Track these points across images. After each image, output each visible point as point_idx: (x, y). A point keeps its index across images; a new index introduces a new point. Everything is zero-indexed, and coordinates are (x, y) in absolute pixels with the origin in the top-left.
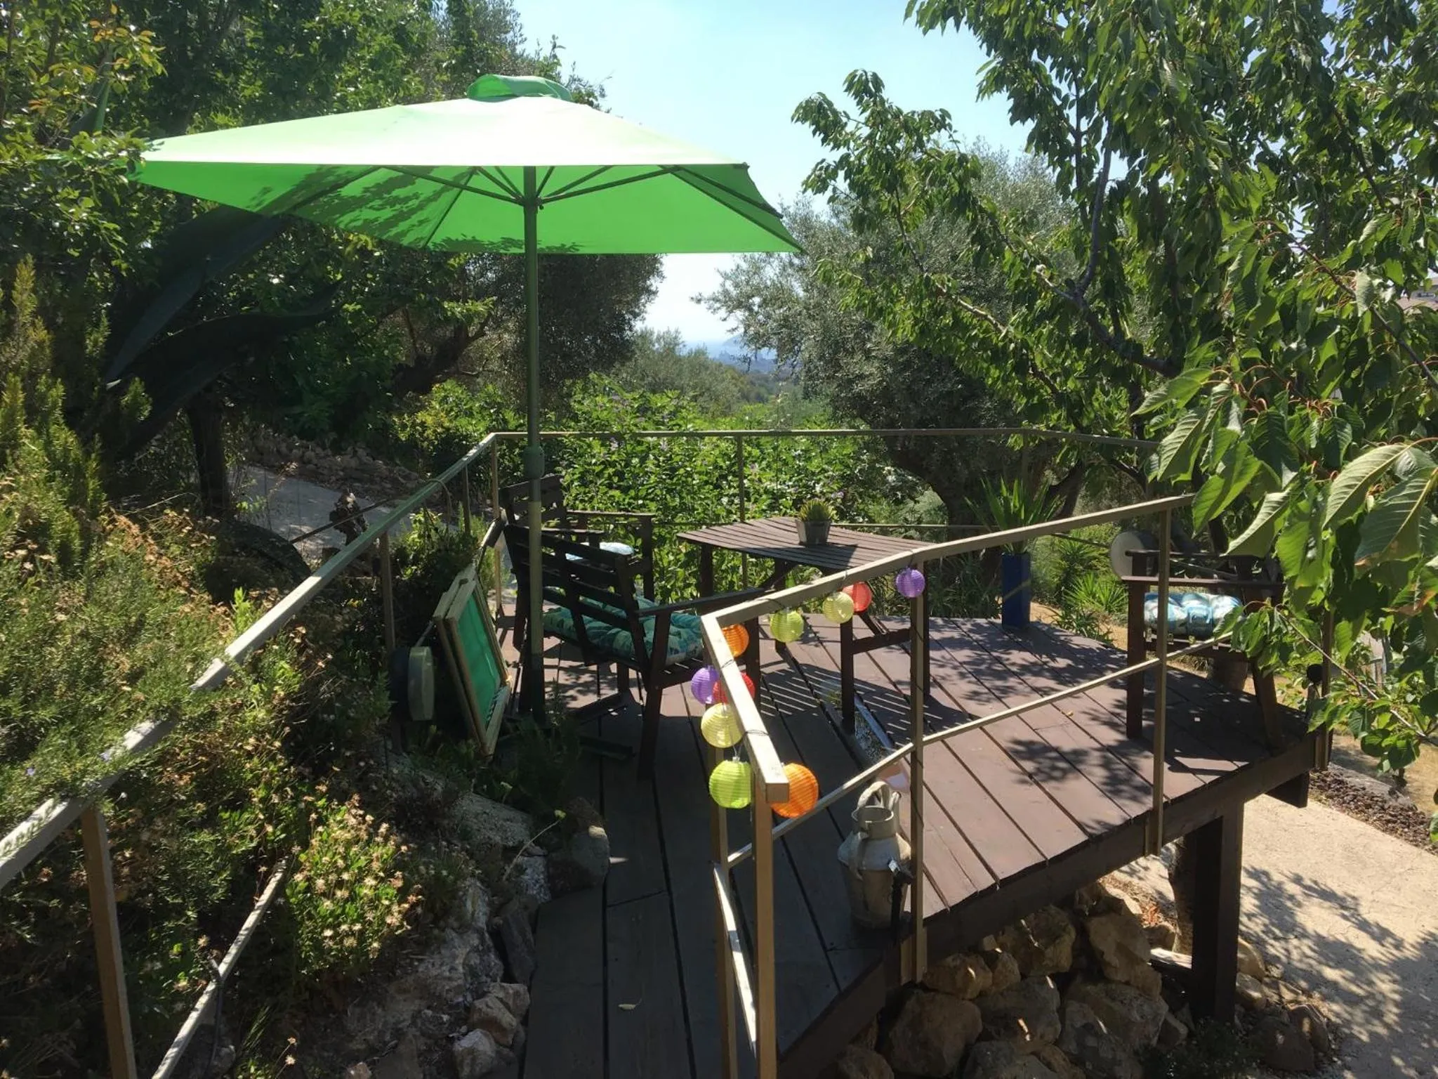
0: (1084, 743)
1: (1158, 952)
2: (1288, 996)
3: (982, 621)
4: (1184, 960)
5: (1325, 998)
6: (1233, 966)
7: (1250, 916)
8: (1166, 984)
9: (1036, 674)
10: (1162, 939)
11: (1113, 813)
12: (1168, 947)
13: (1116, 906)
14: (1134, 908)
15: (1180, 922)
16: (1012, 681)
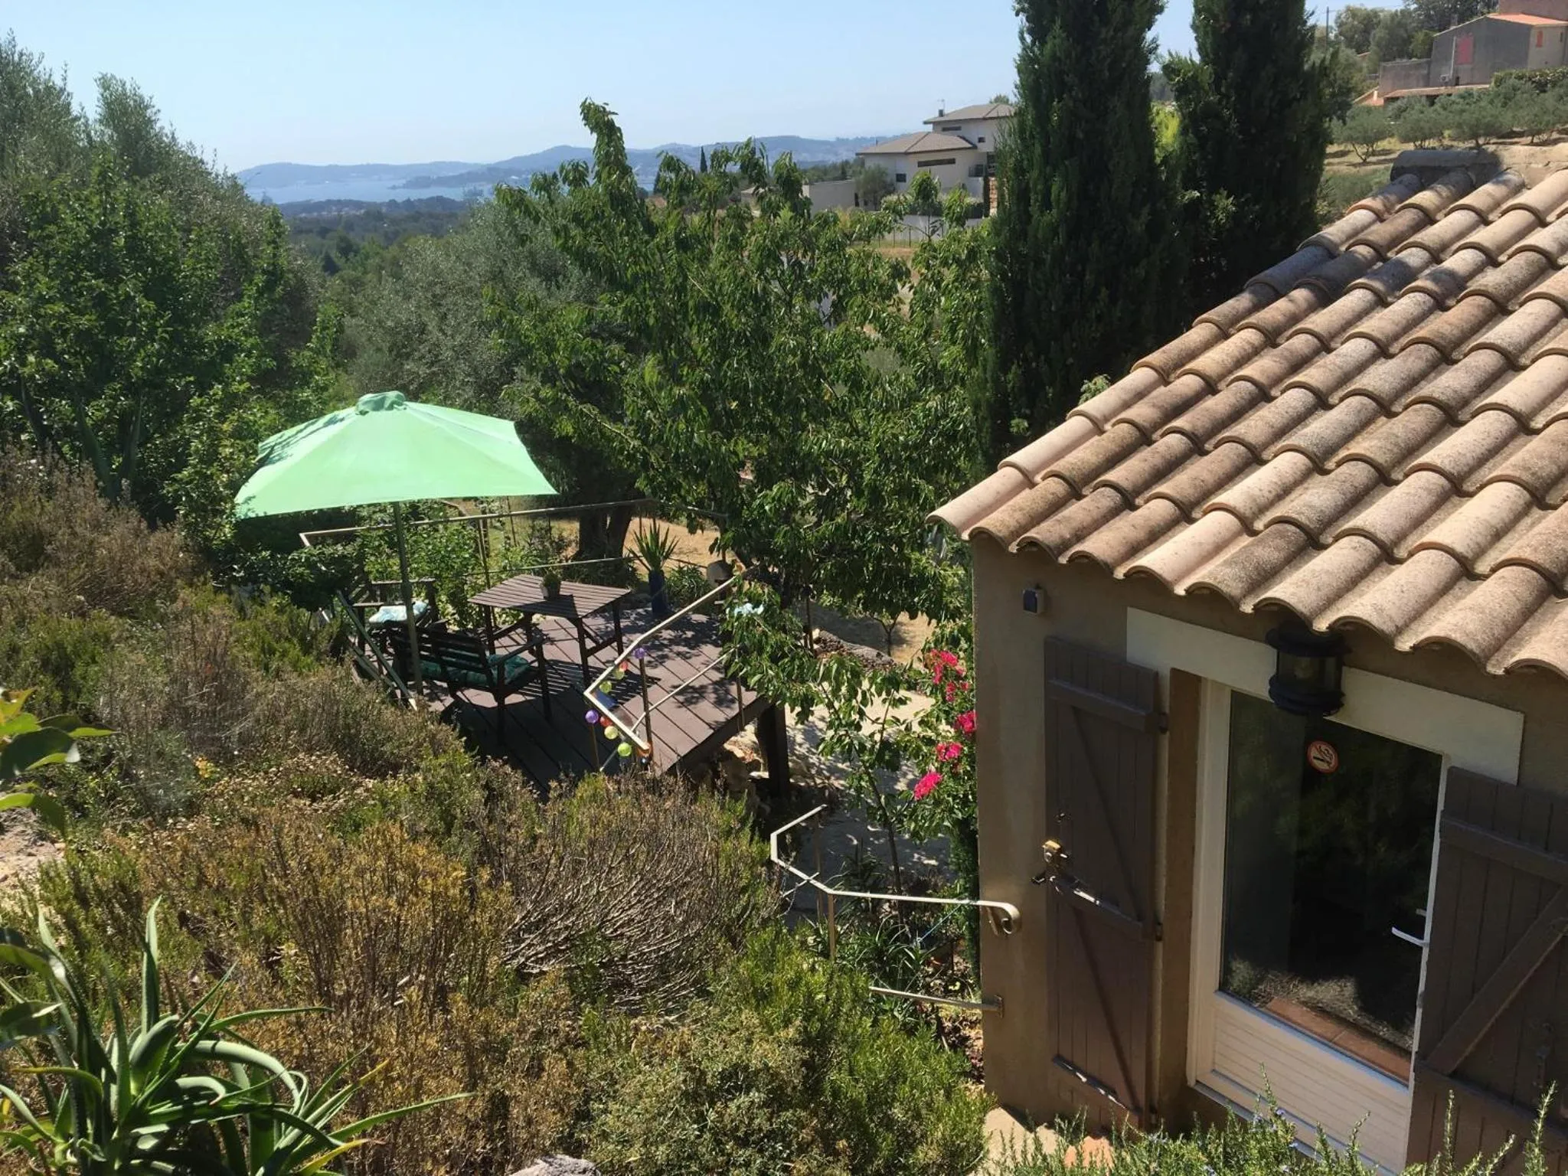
0: (705, 682)
1: (754, 774)
2: (818, 781)
3: (640, 610)
4: (766, 775)
5: (837, 779)
6: (788, 773)
7: (800, 745)
8: (758, 789)
9: (678, 644)
10: (755, 765)
11: (721, 716)
12: (758, 770)
13: (731, 754)
14: (739, 754)
15: (763, 757)
16: (666, 651)
